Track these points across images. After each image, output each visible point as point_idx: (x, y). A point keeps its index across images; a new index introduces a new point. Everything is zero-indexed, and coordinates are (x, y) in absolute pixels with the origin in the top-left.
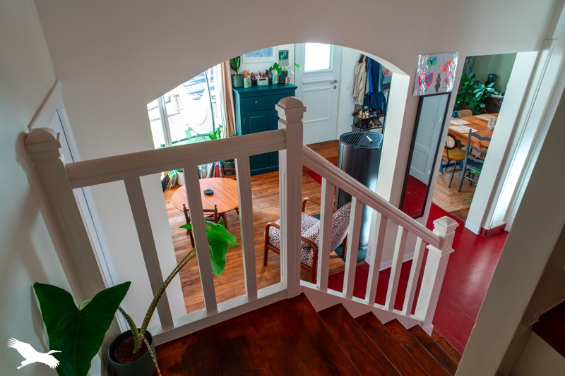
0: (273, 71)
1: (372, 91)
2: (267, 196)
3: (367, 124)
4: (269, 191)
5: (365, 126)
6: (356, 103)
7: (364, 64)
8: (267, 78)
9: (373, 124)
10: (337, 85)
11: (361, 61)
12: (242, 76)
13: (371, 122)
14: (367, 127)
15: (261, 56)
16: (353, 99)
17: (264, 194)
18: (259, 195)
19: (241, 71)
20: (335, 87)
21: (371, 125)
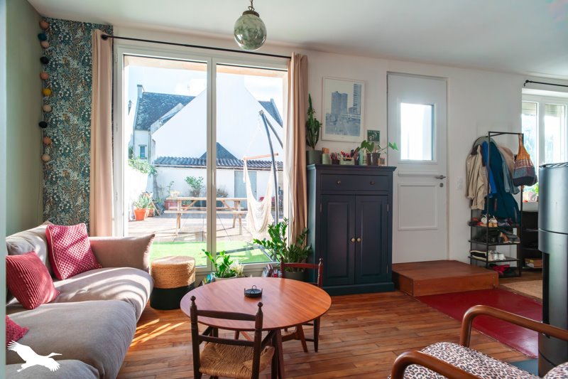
0: (360, 152)
1: (495, 192)
2: (356, 326)
3: (497, 236)
4: (360, 318)
5: (494, 240)
6: (474, 207)
7: (479, 157)
8: (353, 159)
9: (506, 238)
10: (444, 181)
11: (474, 152)
12: (320, 154)
13: (501, 235)
14: (497, 241)
15: (345, 134)
16: (468, 203)
17: (351, 322)
18: (343, 324)
19: (319, 147)
20: (442, 185)
21: (503, 239)
